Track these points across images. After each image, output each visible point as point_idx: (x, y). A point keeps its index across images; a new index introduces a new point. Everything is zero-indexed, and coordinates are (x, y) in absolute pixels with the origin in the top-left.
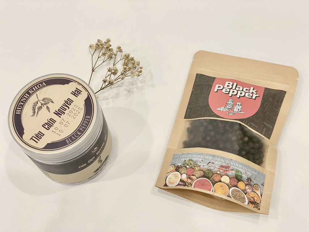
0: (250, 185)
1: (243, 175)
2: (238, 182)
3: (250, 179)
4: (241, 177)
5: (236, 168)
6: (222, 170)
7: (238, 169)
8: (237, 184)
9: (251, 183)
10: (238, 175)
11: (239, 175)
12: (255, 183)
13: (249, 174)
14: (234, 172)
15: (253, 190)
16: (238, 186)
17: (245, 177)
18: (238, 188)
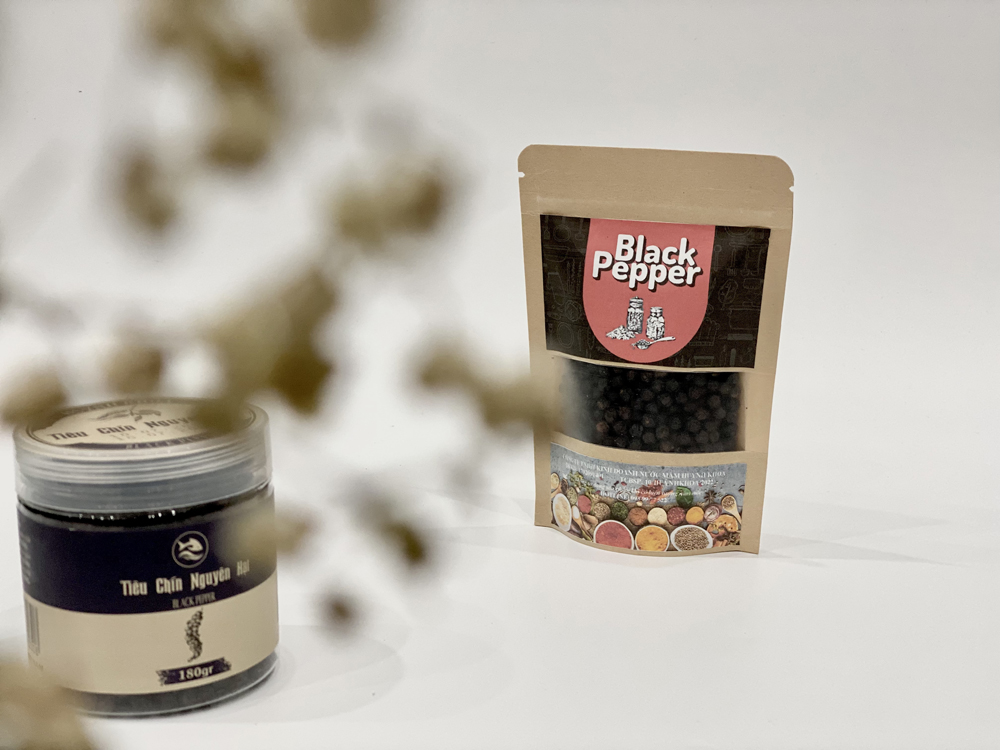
0: (714, 504)
1: (695, 493)
2: (686, 513)
3: (712, 492)
4: (691, 498)
5: (676, 483)
6: (646, 496)
7: (681, 484)
8: (685, 518)
9: (715, 500)
10: (683, 497)
11: (687, 497)
12: (724, 493)
13: (708, 483)
14: (673, 494)
15: (720, 511)
16: (688, 519)
17: (699, 494)
18: (687, 523)
